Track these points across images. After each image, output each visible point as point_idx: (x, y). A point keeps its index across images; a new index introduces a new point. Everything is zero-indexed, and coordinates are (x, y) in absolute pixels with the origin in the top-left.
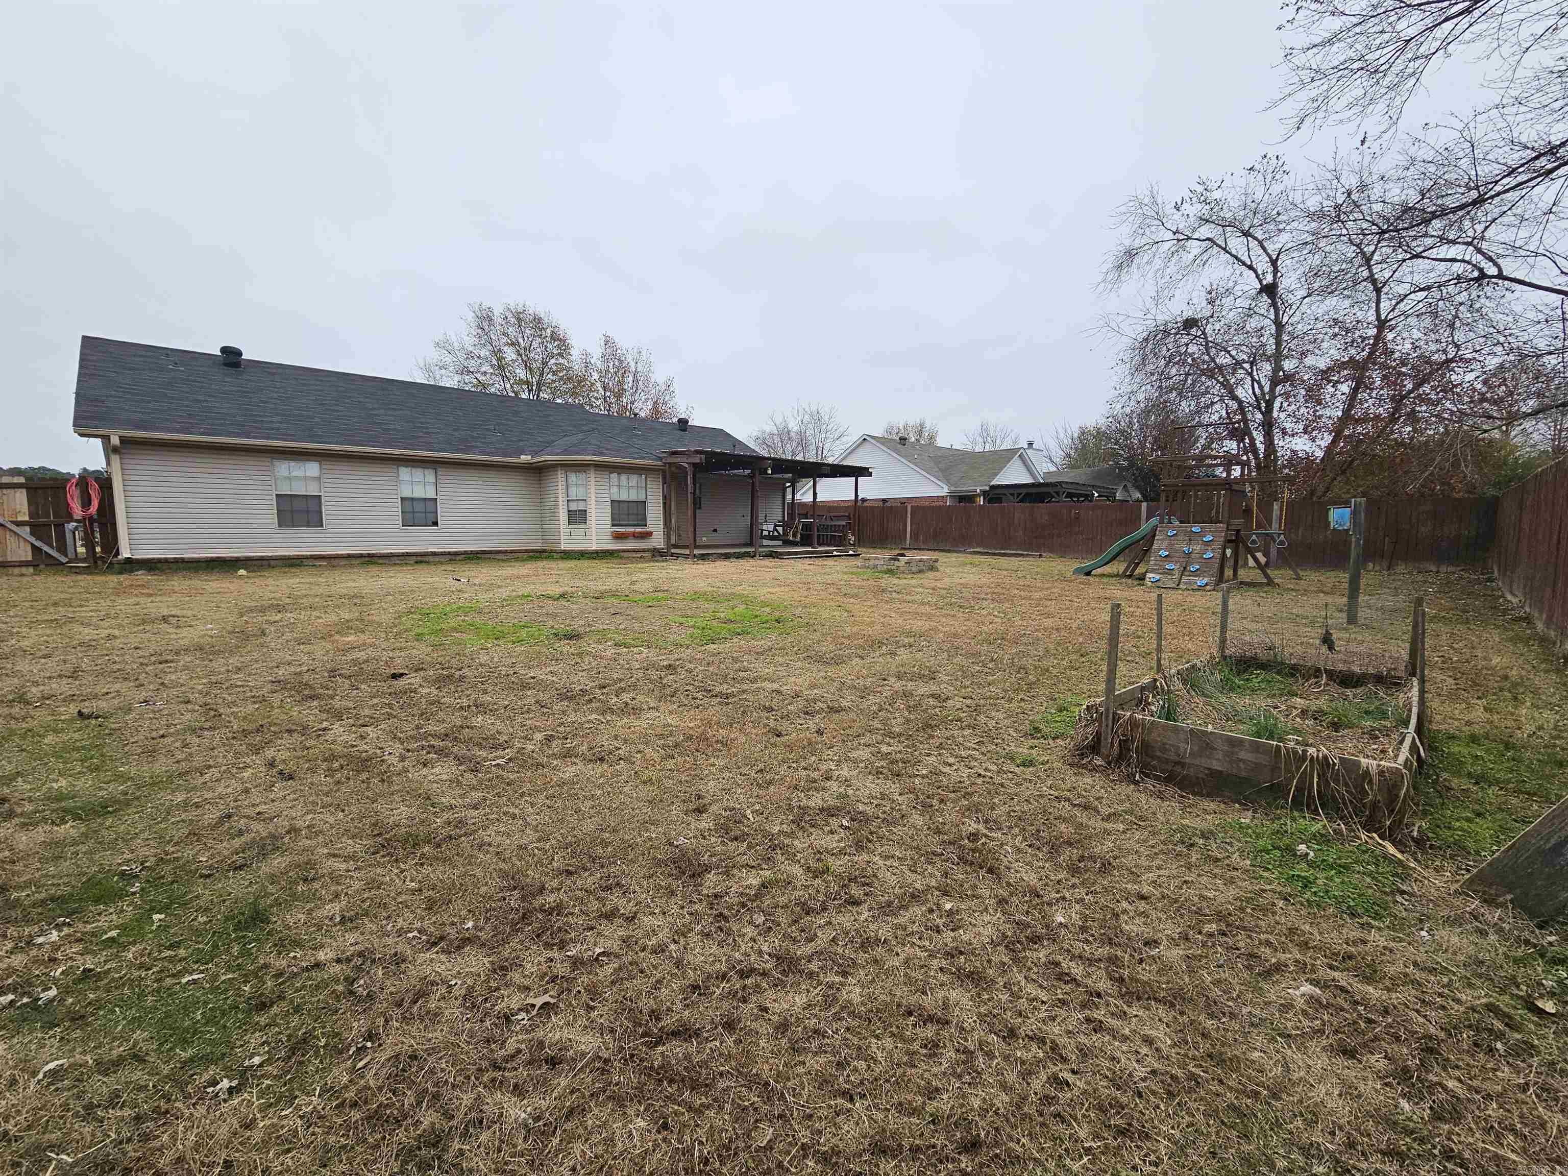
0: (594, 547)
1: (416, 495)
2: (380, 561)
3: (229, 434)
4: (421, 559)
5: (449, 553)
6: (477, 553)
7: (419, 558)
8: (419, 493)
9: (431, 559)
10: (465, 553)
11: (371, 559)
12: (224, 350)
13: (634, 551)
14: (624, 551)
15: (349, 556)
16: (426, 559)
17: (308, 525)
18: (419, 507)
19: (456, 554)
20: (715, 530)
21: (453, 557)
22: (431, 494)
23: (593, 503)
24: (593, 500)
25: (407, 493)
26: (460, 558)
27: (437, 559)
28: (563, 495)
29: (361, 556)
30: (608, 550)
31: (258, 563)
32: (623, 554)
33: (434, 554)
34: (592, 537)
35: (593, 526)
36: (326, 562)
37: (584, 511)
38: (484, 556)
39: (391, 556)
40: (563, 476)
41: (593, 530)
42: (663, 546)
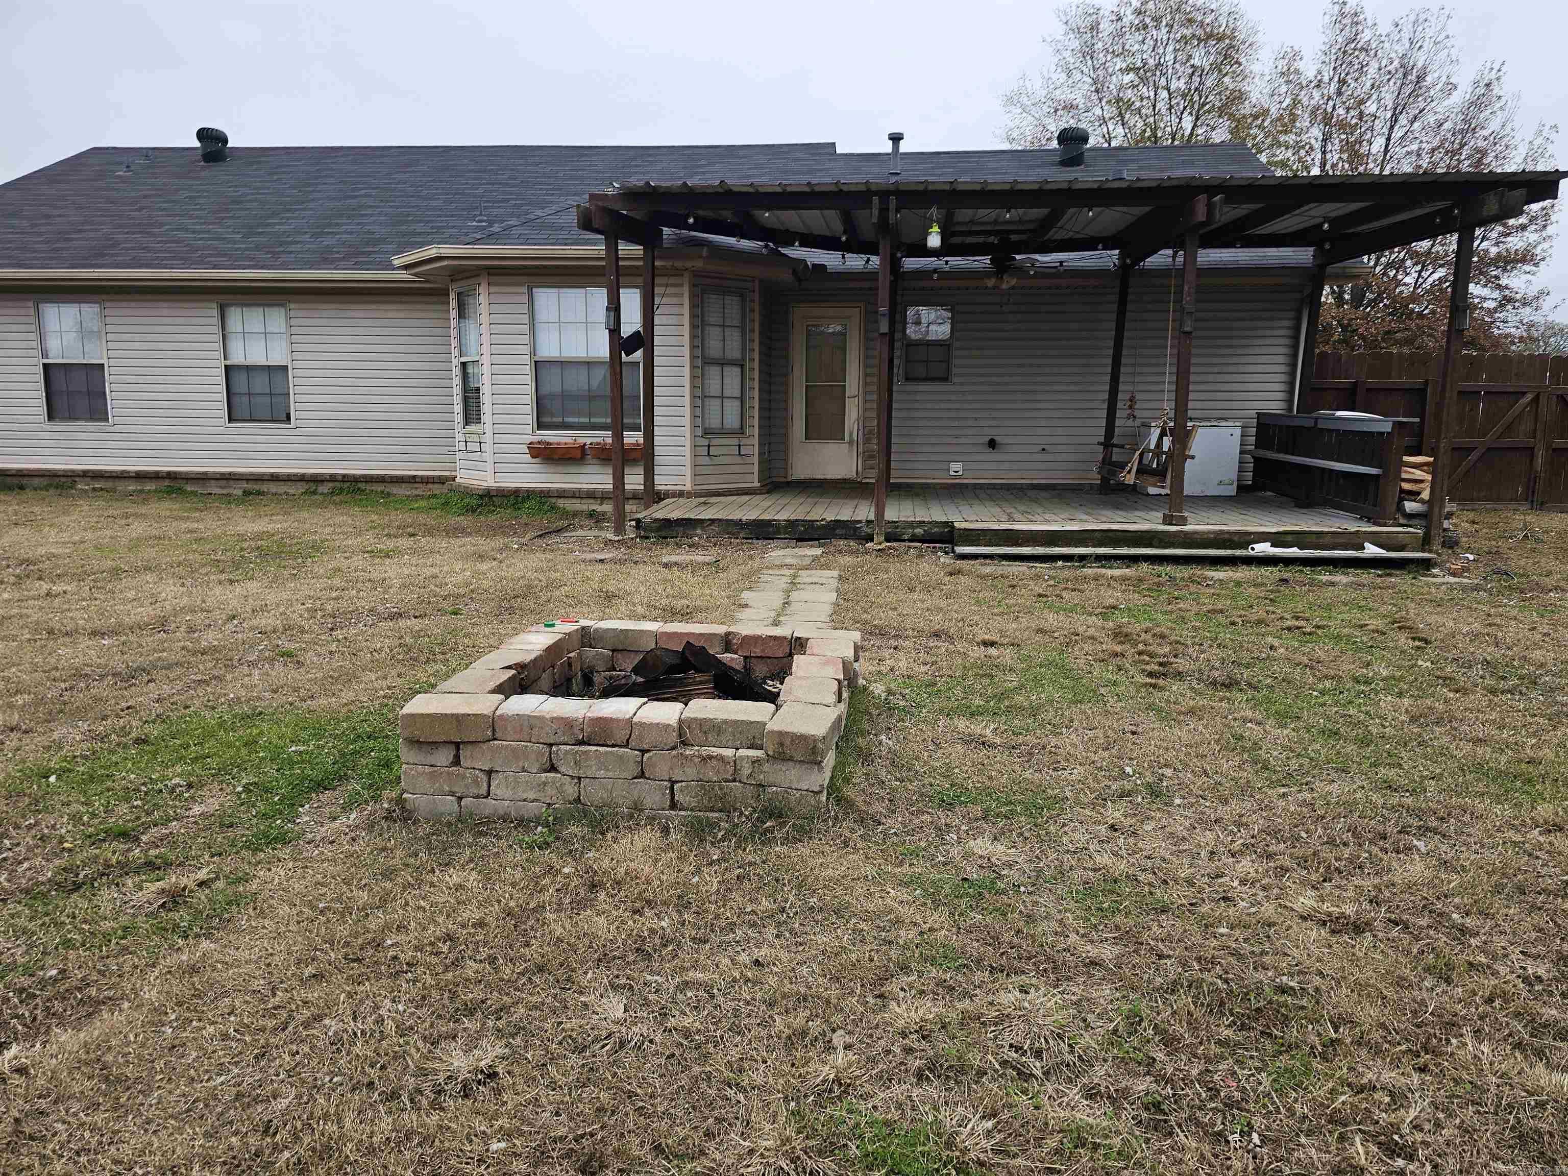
0: (489, 480)
1: (250, 361)
2: (189, 488)
5: (302, 478)
6: (356, 479)
8: (257, 358)
9: (273, 487)
10: (333, 478)
12: (204, 134)
13: (591, 495)
14: (562, 494)
15: (140, 476)
16: (264, 487)
17: (92, 419)
18: (260, 384)
19: (316, 480)
20: (992, 444)
21: (314, 486)
22: (278, 357)
23: (486, 369)
24: (486, 360)
25: (238, 357)
26: (325, 488)
27: (281, 488)
28: (455, 352)
29: (156, 476)
30: (516, 492)
31: (15, 481)
32: (561, 503)
33: (275, 478)
34: (488, 456)
35: (488, 428)
36: (109, 484)
37: (478, 389)
38: (368, 487)
39: (203, 478)
40: (453, 304)
41: (488, 438)
42: (688, 487)
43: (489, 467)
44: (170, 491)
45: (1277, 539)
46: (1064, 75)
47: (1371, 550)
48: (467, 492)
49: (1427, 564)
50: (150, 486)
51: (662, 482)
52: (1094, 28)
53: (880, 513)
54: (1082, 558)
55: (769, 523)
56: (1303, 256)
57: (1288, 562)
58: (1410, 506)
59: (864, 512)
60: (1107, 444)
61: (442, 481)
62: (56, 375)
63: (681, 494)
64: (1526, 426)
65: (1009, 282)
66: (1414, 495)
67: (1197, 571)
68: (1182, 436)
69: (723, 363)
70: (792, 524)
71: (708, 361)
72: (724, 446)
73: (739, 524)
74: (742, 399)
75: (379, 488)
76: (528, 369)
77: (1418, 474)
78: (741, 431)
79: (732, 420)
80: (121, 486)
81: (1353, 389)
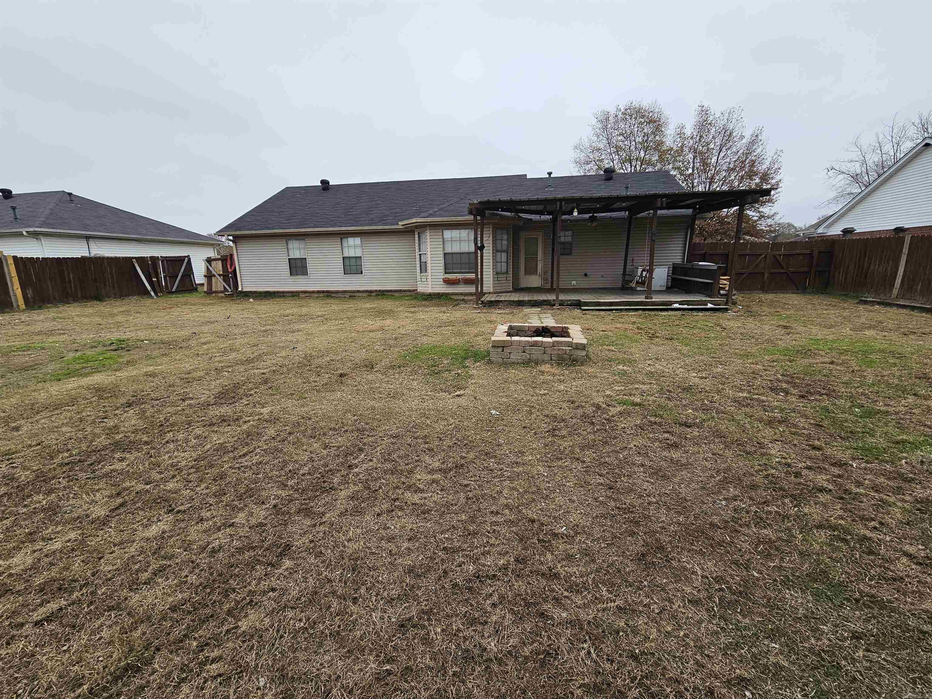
0: (430, 290)
1: (351, 255)
2: (333, 295)
3: (269, 228)
4: (352, 295)
5: (366, 291)
6: (383, 291)
7: (352, 294)
8: (352, 254)
9: (358, 294)
10: (376, 291)
11: (328, 294)
12: (323, 182)
13: (461, 294)
14: (453, 294)
15: (319, 292)
17: (303, 275)
18: (353, 262)
19: (371, 292)
21: (370, 294)
22: (358, 253)
23: (429, 256)
24: (429, 253)
25: (346, 255)
26: (373, 294)
27: (361, 294)
28: (417, 251)
29: (323, 292)
30: (439, 293)
31: (282, 294)
32: (452, 297)
33: (358, 291)
34: (430, 283)
35: (429, 274)
36: (309, 295)
37: (426, 262)
38: (387, 293)
39: (337, 292)
40: (417, 236)
41: (429, 277)
42: (492, 291)
43: (430, 286)
44: (328, 296)
45: (681, 303)
46: (596, 138)
47: (710, 306)
48: (423, 294)
49: (726, 310)
50: (322, 295)
51: (485, 290)
52: (607, 119)
53: (557, 297)
54: (621, 310)
55: (522, 301)
56: (689, 211)
57: (684, 309)
58: (722, 292)
59: (551, 297)
60: (624, 274)
61: (414, 291)
62: (292, 261)
63: (490, 293)
64: (762, 265)
65: (595, 224)
66: (723, 289)
67: (656, 312)
68: (651, 271)
69: (501, 251)
70: (529, 301)
71: (497, 251)
72: (502, 277)
73: (513, 301)
74: (507, 263)
75: (390, 293)
76: (442, 256)
77: (725, 282)
78: (507, 272)
79: (504, 269)
80: (313, 295)
81: (705, 254)
